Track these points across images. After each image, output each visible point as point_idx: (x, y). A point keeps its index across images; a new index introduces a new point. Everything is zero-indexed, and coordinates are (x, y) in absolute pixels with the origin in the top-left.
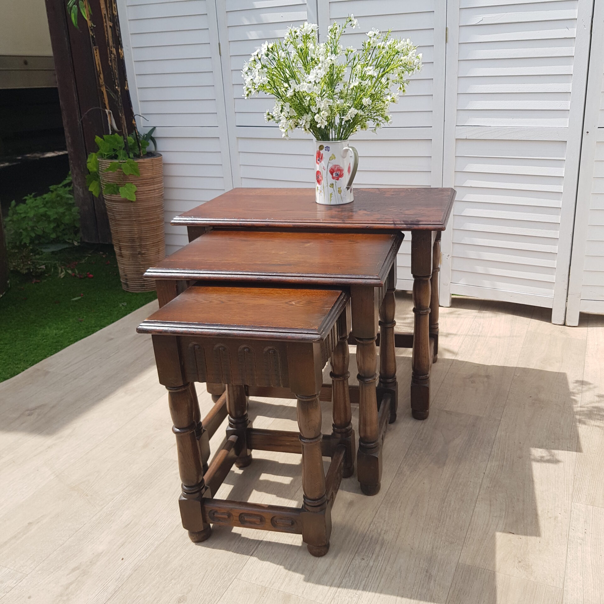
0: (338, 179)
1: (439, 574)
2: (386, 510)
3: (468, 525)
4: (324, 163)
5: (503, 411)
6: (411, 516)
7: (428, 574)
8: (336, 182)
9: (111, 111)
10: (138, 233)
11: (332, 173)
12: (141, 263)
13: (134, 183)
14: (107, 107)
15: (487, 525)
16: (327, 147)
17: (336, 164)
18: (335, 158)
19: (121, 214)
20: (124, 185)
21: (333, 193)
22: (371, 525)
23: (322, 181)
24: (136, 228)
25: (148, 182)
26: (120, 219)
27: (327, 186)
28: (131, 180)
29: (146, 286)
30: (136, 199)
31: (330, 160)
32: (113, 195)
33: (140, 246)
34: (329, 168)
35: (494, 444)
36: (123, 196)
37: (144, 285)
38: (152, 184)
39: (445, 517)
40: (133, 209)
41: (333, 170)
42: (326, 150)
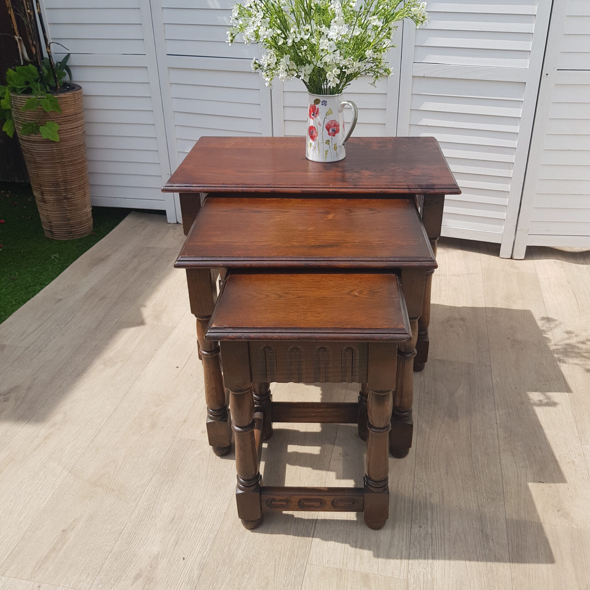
0: (334, 136)
1: (493, 532)
2: (422, 472)
3: (501, 479)
4: (319, 118)
5: (490, 356)
6: (448, 476)
7: (484, 534)
8: (332, 139)
9: (21, 38)
10: (62, 176)
11: (328, 130)
12: (67, 208)
13: (56, 121)
14: (17, 33)
15: (518, 476)
16: (324, 101)
17: (333, 120)
18: (332, 113)
19: (41, 156)
20: (44, 124)
21: (329, 150)
22: (415, 490)
23: (317, 138)
24: (60, 171)
25: (71, 119)
26: (40, 162)
27: (323, 143)
28: (52, 118)
29: (73, 232)
30: (60, 138)
31: (326, 115)
32: (31, 135)
33: (65, 190)
34: (326, 123)
35: (494, 392)
36: (44, 137)
37: (71, 232)
38: (75, 121)
39: (478, 474)
40: (56, 150)
41: (329, 126)
42: (322, 104)
